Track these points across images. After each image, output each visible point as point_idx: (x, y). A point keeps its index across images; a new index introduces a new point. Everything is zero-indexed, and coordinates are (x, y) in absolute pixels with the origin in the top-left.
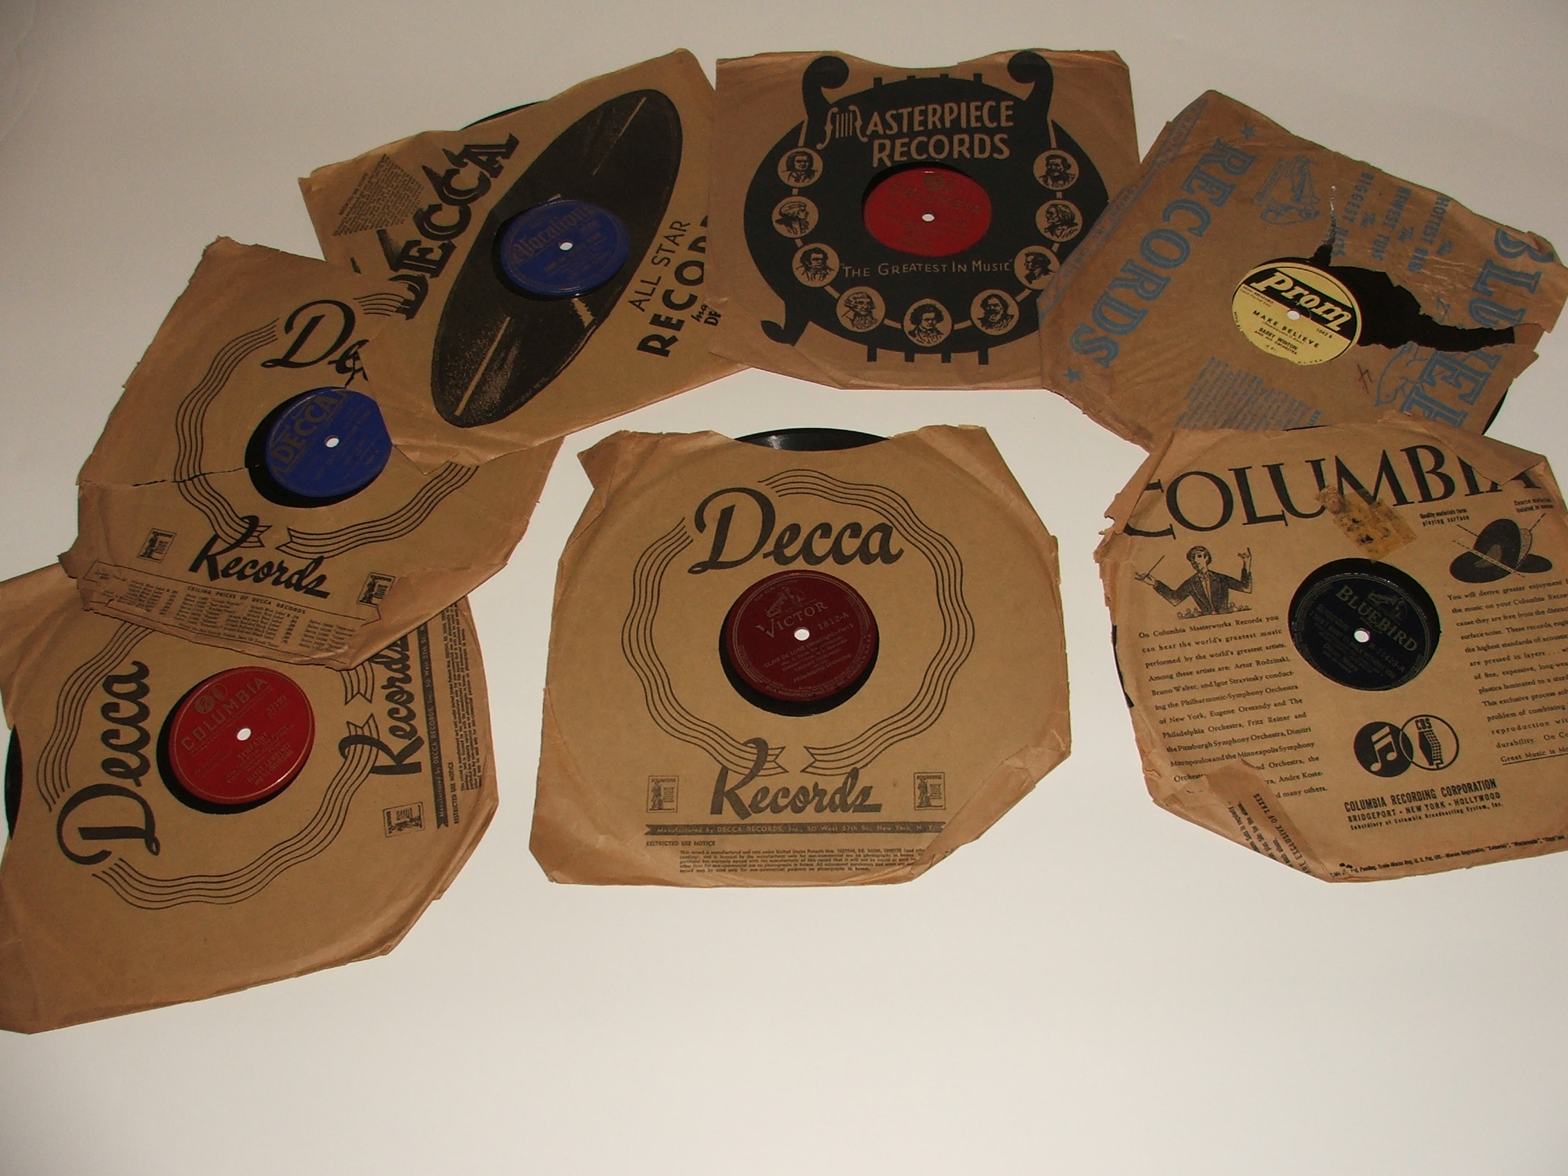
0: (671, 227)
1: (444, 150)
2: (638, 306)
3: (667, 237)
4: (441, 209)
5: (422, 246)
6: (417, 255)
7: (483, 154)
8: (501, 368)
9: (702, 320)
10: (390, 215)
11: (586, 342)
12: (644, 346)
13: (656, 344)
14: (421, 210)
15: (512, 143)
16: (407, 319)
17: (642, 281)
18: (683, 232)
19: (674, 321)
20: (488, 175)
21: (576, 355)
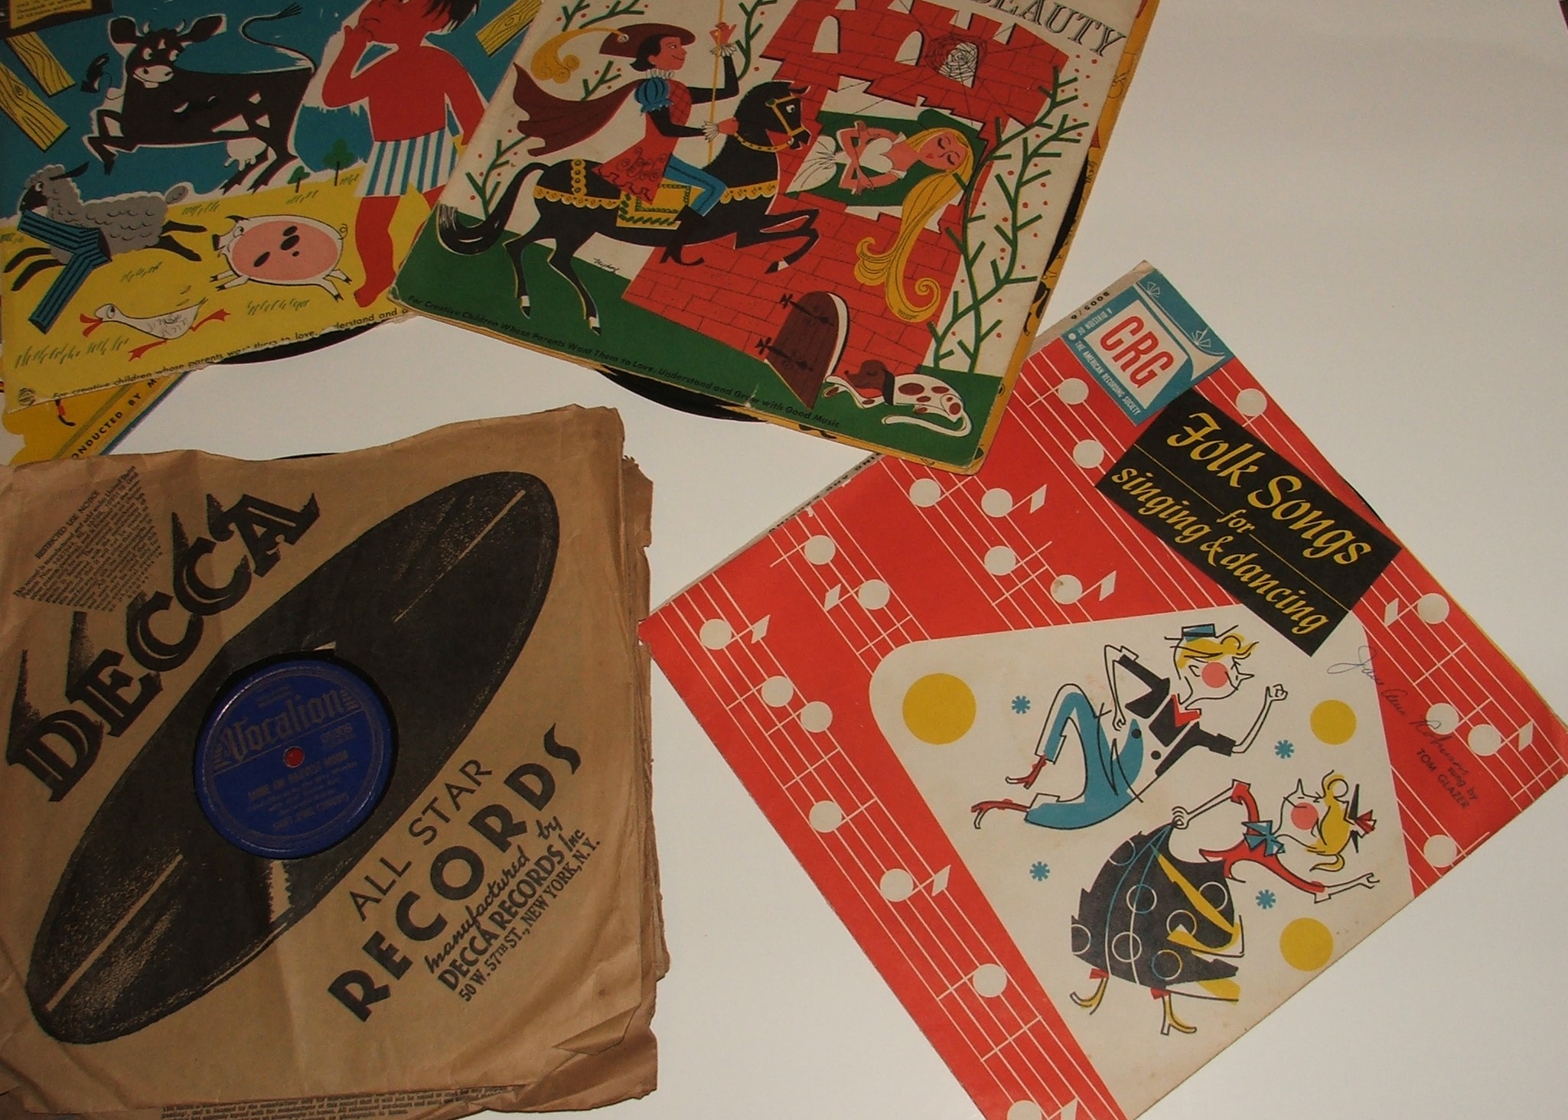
0: (463, 770)
1: (209, 496)
2: (359, 907)
3: (449, 787)
4: (167, 608)
5: (119, 668)
6: (108, 681)
7: (263, 522)
8: (136, 946)
9: (438, 971)
10: (102, 587)
11: (264, 948)
12: (338, 989)
13: (356, 990)
14: (142, 595)
15: (310, 514)
16: (51, 800)
17: (382, 860)
18: (472, 785)
19: (397, 958)
20: (252, 566)
21: (244, 965)
